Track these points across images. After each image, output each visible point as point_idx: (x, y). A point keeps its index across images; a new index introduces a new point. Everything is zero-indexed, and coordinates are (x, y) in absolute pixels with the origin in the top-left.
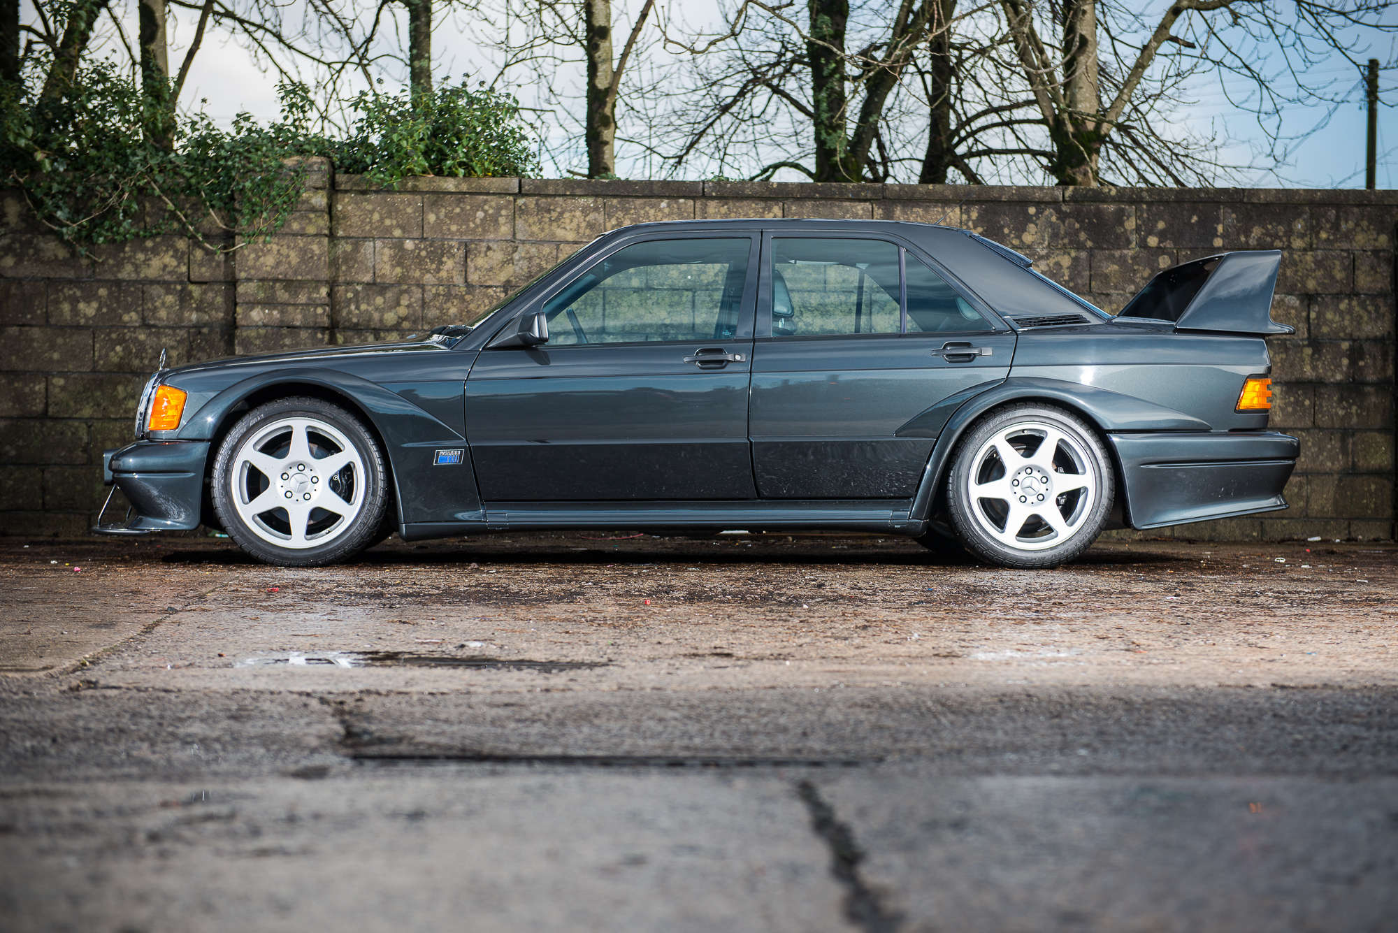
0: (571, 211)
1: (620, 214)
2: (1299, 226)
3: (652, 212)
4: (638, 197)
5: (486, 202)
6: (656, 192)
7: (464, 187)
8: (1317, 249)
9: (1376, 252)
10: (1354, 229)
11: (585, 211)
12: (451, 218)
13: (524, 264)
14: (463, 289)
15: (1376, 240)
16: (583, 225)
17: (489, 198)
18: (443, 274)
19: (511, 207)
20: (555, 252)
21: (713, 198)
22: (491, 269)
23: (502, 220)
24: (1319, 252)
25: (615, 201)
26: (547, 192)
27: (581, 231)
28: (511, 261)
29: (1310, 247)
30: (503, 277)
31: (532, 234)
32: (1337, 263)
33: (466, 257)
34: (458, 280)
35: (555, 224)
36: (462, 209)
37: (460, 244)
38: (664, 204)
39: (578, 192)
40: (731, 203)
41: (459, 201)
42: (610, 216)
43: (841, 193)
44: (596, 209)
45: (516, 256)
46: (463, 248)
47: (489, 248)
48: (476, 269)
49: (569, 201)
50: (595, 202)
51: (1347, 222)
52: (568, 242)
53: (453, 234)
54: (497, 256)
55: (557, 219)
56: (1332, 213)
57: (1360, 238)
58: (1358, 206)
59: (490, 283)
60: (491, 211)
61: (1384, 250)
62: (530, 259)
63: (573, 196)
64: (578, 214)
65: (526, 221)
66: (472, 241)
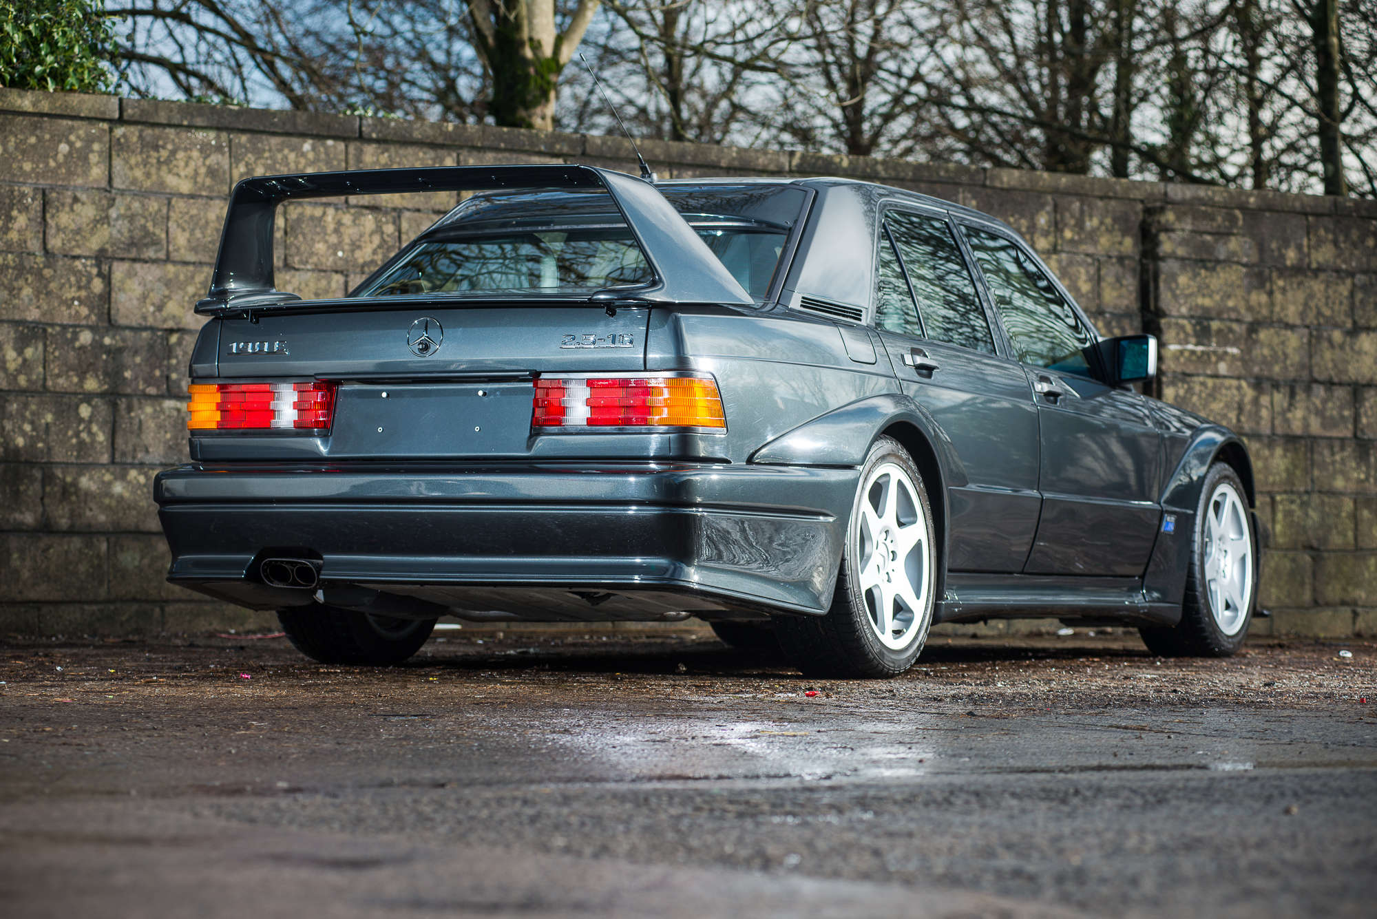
0: (186, 149)
1: (250, 157)
2: (1042, 220)
3: (292, 156)
4: (274, 134)
5: (71, 130)
6: (301, 129)
7: (45, 106)
8: (1062, 251)
9: (1121, 259)
10: (1098, 229)
11: (205, 150)
12: (24, 152)
13: (123, 225)
14: (40, 260)
15: (1120, 243)
16: (203, 170)
17: (76, 123)
18: (13, 236)
19: (106, 139)
20: (165, 210)
21: (370, 141)
22: (78, 231)
23: (93, 158)
24: (1064, 256)
25: (244, 138)
26: (156, 120)
27: (200, 179)
28: (106, 219)
29: (1054, 250)
30: (94, 244)
31: (134, 181)
32: (1082, 270)
33: (44, 211)
34: (34, 245)
35: (164, 168)
36: (39, 139)
37: (36, 189)
38: (307, 146)
39: (199, 121)
40: (392, 149)
41: (35, 127)
42: (238, 161)
43: (532, 144)
44: (219, 148)
45: (113, 213)
46: (39, 196)
47: (76, 200)
48: (58, 229)
49: (183, 135)
50: (218, 138)
51: (1091, 217)
52: (181, 195)
53: (26, 175)
54: (88, 212)
55: (168, 162)
56: (1076, 205)
57: (1104, 241)
58: (1101, 198)
59: (77, 252)
60: (78, 144)
61: (1129, 257)
62: (132, 218)
63: (190, 127)
64: (195, 154)
65: (126, 161)
66: (52, 189)
